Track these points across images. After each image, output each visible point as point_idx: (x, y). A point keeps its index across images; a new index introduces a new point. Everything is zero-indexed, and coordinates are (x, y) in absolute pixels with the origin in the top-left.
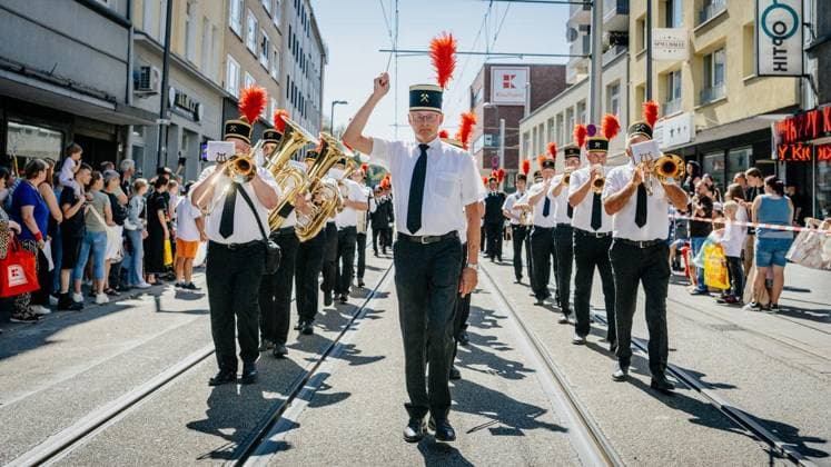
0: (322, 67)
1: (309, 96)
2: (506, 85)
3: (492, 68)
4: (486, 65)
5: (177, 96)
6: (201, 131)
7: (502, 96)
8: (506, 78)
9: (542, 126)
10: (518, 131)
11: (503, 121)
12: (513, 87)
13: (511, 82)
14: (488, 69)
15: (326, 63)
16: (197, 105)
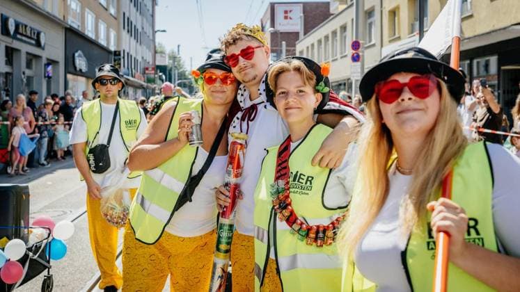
0: (153, 7)
1: (143, 28)
2: (286, 18)
3: (276, 5)
4: (271, 3)
5: (17, 26)
6: (45, 55)
7: (283, 26)
8: (286, 12)
9: (313, 45)
10: (295, 50)
11: (284, 43)
12: (290, 18)
13: (289, 15)
14: (273, 7)
15: (156, 4)
16: (39, 34)
